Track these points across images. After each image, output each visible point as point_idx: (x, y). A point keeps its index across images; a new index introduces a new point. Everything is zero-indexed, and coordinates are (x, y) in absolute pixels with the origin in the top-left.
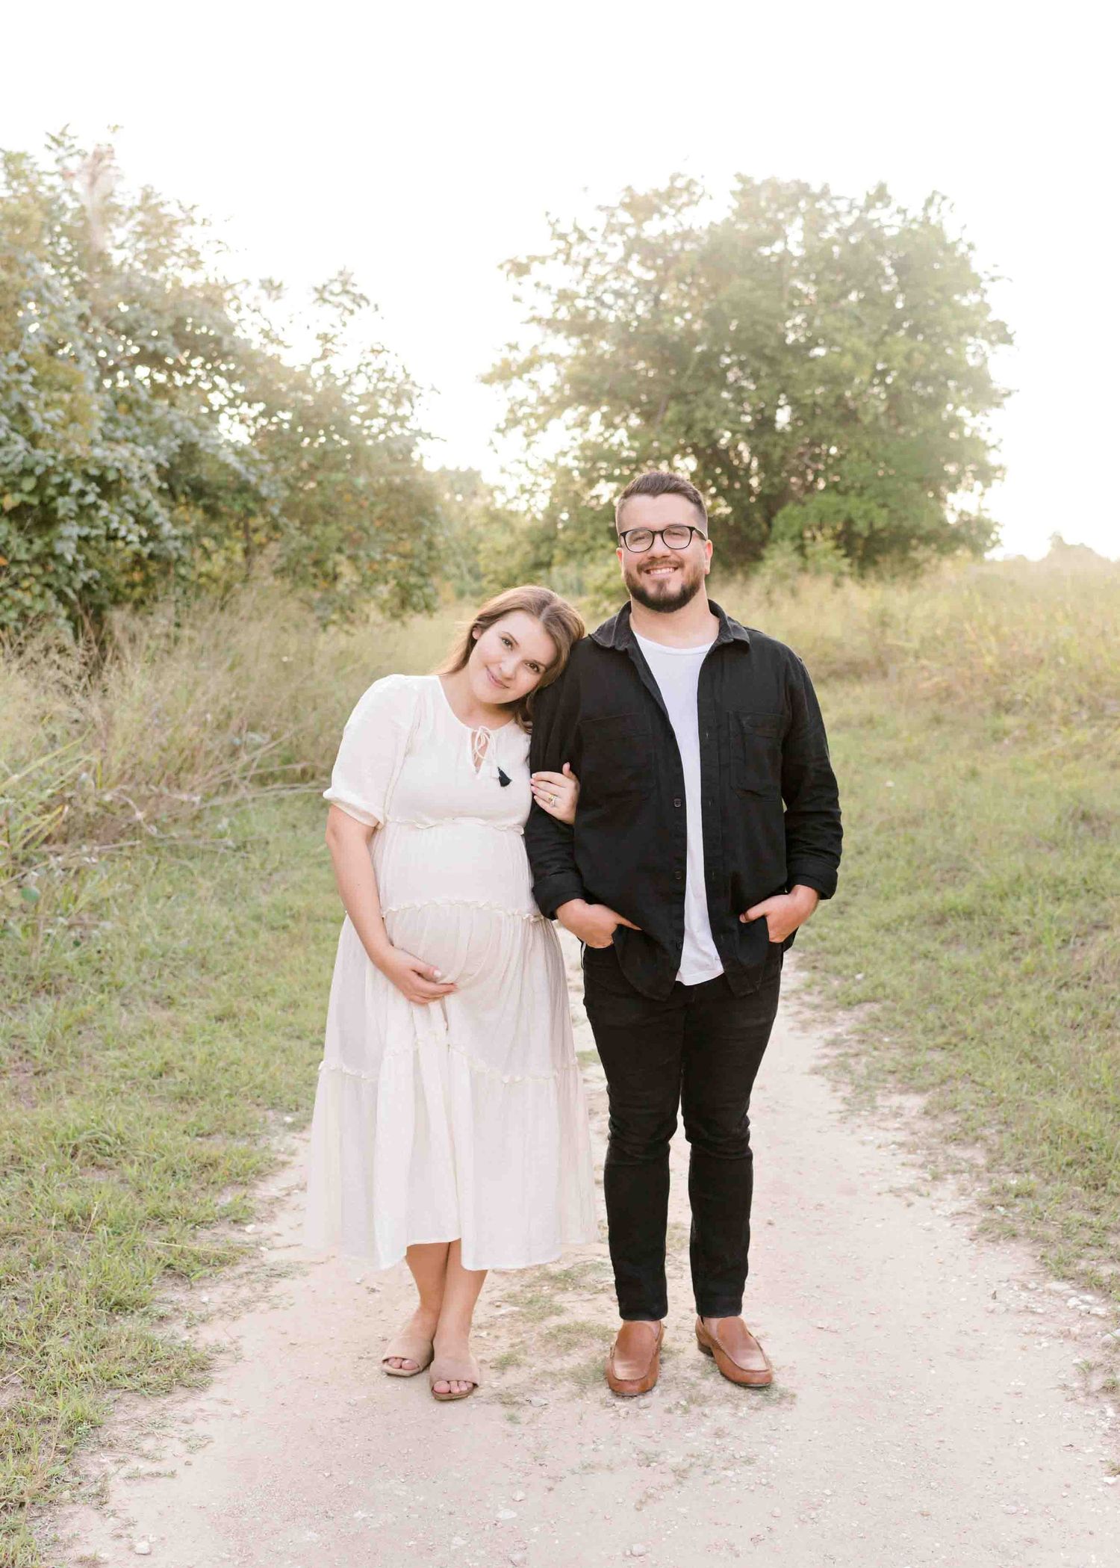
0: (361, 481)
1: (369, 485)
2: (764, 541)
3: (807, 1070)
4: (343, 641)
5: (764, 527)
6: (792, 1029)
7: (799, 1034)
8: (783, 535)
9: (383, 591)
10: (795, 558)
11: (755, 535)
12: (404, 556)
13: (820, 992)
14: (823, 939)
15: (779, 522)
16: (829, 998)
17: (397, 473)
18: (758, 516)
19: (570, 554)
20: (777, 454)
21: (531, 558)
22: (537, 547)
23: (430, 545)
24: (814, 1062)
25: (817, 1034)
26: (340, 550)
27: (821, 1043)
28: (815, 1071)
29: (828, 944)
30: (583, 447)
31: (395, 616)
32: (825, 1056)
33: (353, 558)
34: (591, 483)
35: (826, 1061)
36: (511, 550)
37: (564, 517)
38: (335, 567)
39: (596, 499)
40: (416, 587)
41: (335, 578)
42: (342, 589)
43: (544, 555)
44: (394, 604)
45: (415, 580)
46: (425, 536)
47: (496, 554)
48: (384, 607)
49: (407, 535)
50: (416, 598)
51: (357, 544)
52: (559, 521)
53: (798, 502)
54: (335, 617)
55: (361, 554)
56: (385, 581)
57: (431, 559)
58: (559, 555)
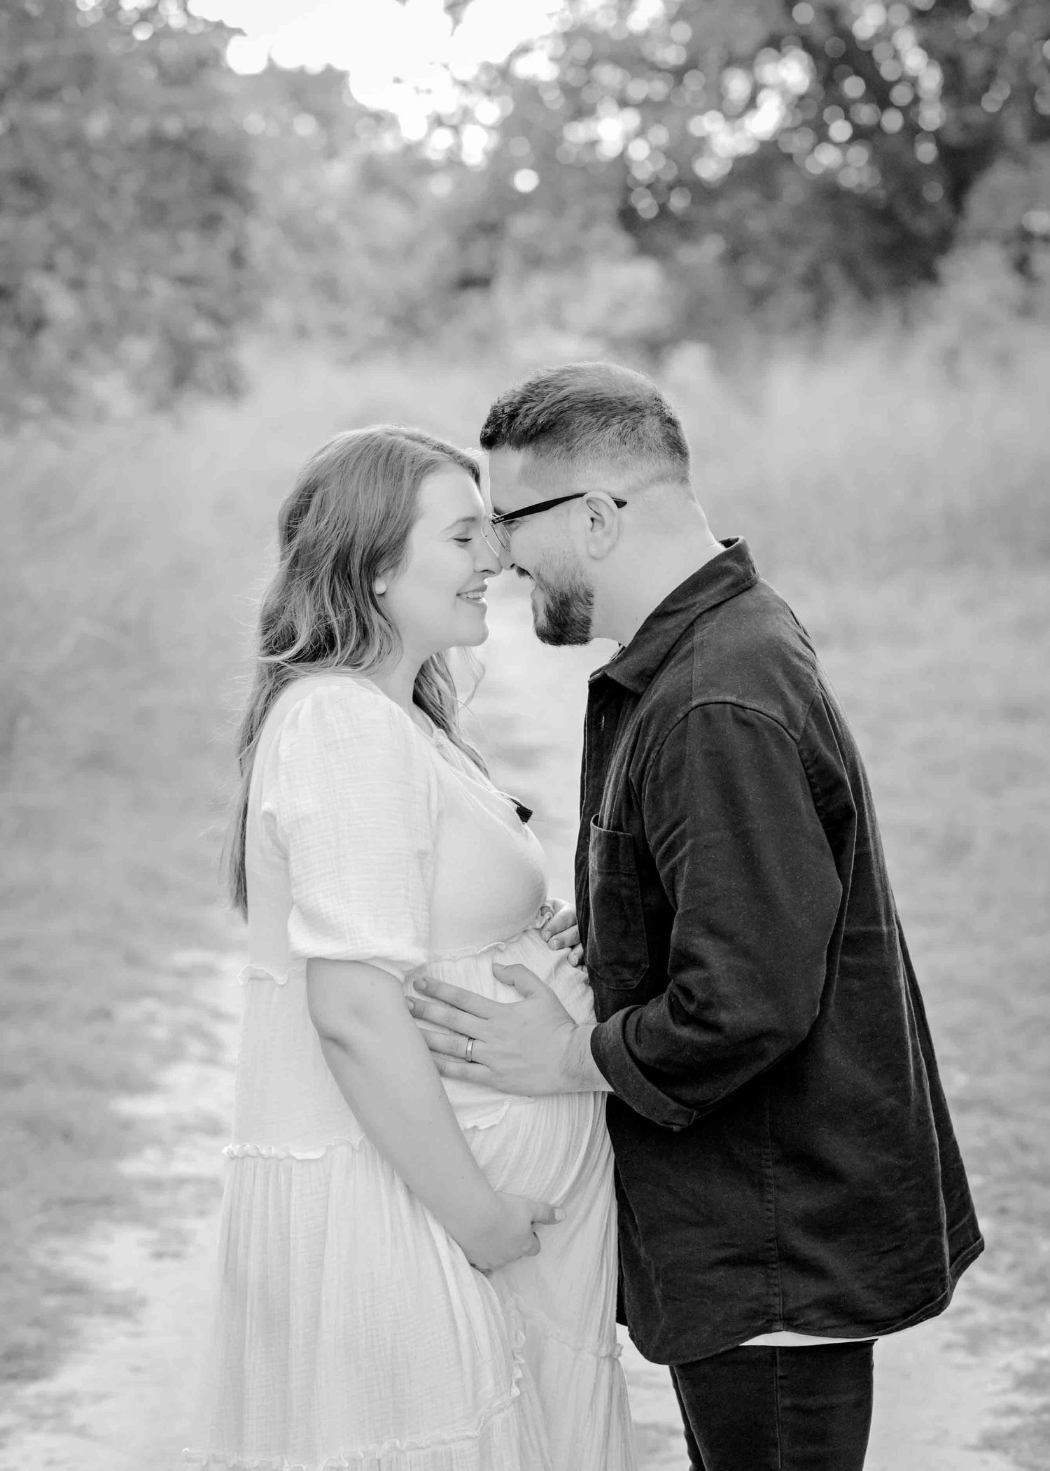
0: (97, 126)
1: (112, 135)
2: (944, 241)
3: (973, 1438)
4: (48, 453)
5: (944, 210)
6: (949, 1347)
7: (960, 1357)
8: (983, 235)
9: (140, 349)
10: (1010, 285)
11: (924, 226)
12: (185, 281)
13: (1013, 1267)
14: (1025, 1147)
15: (979, 203)
16: (1029, 1281)
17: (170, 109)
18: (934, 192)
19: (535, 260)
20: (975, 62)
21: (453, 270)
22: (464, 240)
23: (237, 259)
24: (989, 1423)
25: (1002, 1361)
26: (49, 267)
27: (1007, 1382)
28: (991, 1443)
29: (1033, 1161)
30: (569, 37)
31: (162, 405)
32: (1013, 1410)
33: (77, 285)
34: (582, 112)
35: (1014, 1422)
36: (409, 250)
37: (525, 181)
38: (38, 301)
39: (593, 144)
40: (204, 346)
41: (37, 325)
42: (50, 348)
43: (477, 260)
44: (160, 378)
45: (202, 330)
46: (226, 240)
47: (376, 254)
48: (138, 384)
49: (189, 239)
50: (206, 367)
51: (85, 255)
52: (513, 191)
53: (1022, 162)
54: (34, 404)
55: (94, 275)
56: (141, 331)
57: (238, 288)
58: (509, 261)
